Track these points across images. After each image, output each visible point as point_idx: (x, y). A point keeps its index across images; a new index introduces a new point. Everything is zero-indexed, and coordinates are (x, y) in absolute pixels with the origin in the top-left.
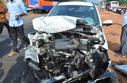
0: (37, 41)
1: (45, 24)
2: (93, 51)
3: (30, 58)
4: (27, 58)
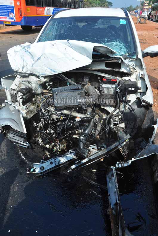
1: (33, 58)
2: (125, 107)
3: (8, 126)
4: (3, 126)
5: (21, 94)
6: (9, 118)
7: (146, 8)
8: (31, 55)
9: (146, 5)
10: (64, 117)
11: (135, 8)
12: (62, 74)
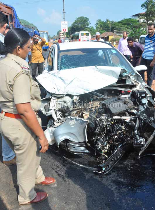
0: (58, 112)
1: (64, 82)
2: (144, 108)
3: (67, 139)
4: (62, 140)
5: (60, 113)
6: (67, 132)
7: (62, 37)
8: (62, 79)
9: (61, 34)
10: (114, 121)
11: (52, 37)
12: (94, 92)
